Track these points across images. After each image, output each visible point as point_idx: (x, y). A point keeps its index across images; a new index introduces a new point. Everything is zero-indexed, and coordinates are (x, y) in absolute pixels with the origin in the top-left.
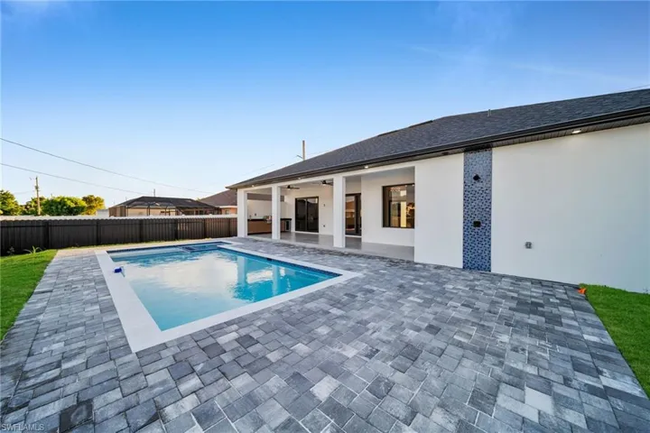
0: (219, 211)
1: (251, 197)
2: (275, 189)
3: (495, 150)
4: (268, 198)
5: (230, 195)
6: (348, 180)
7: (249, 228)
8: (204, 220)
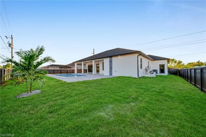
0: (70, 68)
1: (78, 64)
2: (83, 63)
3: (113, 58)
4: (81, 65)
5: (73, 64)
6: (95, 61)
7: (77, 71)
8: (67, 70)
